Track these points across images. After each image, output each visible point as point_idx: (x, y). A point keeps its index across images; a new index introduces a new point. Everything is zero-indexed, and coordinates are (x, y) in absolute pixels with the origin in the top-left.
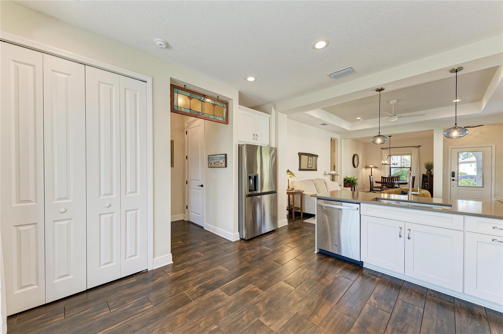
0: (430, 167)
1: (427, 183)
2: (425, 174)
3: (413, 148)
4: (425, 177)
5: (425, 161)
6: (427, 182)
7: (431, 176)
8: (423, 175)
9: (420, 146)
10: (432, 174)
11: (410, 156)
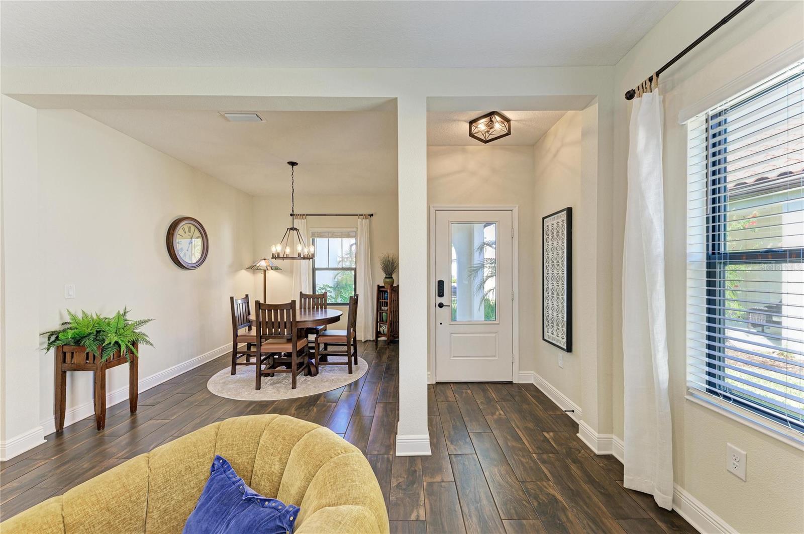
0: (391, 268)
1: (386, 308)
2: (382, 284)
3: (360, 220)
4: (382, 291)
5: (381, 253)
6: (386, 304)
7: (392, 290)
8: (379, 287)
9: (372, 215)
10: (395, 285)
11: (355, 239)
